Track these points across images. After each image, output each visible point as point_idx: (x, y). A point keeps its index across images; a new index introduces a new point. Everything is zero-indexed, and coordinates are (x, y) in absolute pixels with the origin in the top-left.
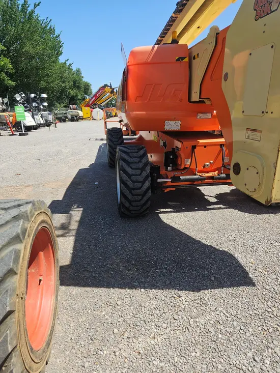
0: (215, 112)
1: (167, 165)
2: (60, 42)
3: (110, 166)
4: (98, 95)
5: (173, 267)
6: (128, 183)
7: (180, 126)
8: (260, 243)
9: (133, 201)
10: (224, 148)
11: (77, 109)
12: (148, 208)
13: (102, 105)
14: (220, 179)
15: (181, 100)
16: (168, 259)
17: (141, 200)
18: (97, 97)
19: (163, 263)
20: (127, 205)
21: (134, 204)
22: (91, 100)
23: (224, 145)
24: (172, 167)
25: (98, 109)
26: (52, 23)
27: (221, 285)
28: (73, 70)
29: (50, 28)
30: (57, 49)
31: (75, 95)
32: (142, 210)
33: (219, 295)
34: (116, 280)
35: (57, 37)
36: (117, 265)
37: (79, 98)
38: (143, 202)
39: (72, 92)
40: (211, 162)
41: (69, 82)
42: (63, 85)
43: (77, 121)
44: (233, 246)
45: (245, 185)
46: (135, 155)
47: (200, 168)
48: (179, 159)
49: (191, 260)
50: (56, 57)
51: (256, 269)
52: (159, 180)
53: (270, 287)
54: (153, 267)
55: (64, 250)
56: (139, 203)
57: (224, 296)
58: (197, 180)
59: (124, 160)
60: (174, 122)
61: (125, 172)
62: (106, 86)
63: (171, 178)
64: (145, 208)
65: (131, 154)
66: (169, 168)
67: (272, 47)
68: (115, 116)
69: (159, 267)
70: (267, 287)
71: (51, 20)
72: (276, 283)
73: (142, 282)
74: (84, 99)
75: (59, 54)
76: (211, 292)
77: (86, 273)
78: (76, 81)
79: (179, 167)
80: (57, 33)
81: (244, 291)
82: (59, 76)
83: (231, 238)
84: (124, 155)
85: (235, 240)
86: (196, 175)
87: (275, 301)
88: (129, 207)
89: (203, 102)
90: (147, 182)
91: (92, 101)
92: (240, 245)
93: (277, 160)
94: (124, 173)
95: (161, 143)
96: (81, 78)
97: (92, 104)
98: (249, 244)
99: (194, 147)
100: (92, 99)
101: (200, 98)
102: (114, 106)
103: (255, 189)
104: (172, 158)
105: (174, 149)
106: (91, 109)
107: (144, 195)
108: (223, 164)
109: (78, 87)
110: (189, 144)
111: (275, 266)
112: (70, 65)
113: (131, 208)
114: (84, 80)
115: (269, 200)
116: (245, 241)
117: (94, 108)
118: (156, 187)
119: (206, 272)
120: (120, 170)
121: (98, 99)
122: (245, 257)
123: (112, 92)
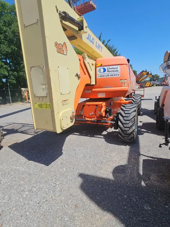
4: (138, 77)
62: (143, 71)
123: (147, 74)
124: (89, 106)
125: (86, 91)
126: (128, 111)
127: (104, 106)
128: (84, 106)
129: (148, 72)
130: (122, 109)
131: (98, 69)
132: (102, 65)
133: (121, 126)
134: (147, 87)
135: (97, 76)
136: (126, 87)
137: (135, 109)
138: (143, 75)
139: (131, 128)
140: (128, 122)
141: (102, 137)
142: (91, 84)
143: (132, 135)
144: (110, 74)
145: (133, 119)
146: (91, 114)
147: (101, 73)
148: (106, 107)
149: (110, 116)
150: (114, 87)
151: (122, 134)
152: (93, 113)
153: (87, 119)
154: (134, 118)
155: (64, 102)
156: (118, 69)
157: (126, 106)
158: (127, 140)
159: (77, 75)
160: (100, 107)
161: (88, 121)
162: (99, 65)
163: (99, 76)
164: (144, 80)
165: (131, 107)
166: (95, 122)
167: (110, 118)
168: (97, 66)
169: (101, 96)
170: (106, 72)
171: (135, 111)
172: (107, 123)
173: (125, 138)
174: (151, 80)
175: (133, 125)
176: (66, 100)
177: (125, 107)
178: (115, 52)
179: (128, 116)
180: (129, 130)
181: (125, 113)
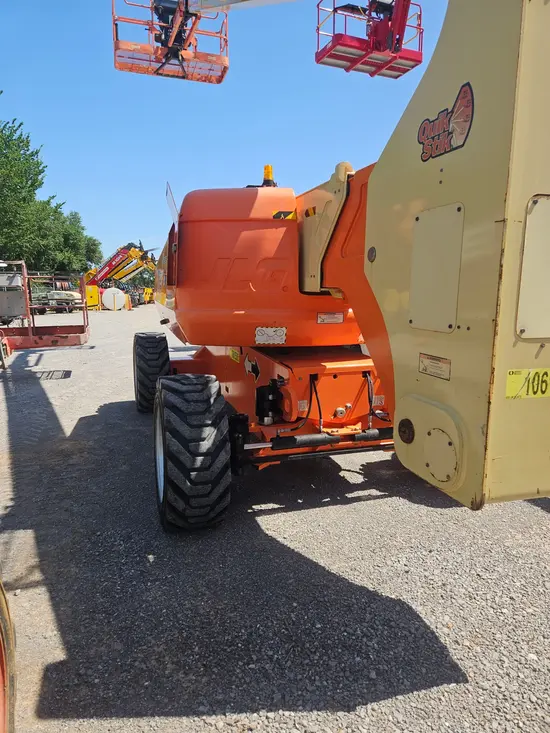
0: (350, 310)
1: (261, 414)
2: (38, 164)
3: (139, 410)
4: (114, 263)
5: (287, 652)
6: (182, 458)
7: (284, 338)
8: (456, 576)
9: (194, 497)
10: (370, 378)
11: (69, 290)
12: (225, 509)
13: (124, 280)
14: (366, 439)
15: (285, 289)
16: (275, 634)
17: (210, 493)
18: (113, 266)
19: (262, 643)
20: (180, 505)
21: (193, 502)
22: (100, 272)
23: (369, 372)
24: (273, 418)
25: (114, 289)
26: (24, 131)
27: (391, 692)
28: (65, 215)
29: (20, 138)
30: (32, 176)
31: (66, 261)
32: (212, 515)
33: (391, 718)
34: (158, 702)
35: (32, 154)
36: (157, 660)
37: (74, 267)
38: (214, 496)
39: (60, 256)
40: (349, 405)
41: (54, 237)
42: (42, 243)
43: (70, 312)
44: (406, 586)
45: (428, 465)
46: (196, 396)
47: (328, 417)
48: (287, 403)
49: (323, 629)
50: (29, 191)
51: (457, 642)
52: (247, 447)
53: (491, 683)
54: (241, 659)
55: (29, 631)
56: (204, 501)
57: (400, 719)
58: (323, 442)
59: (174, 408)
60: (274, 329)
61: (175, 433)
62: (131, 246)
63: (272, 440)
64: (218, 509)
65: (188, 396)
66: (266, 419)
67: (459, 209)
68: (149, 302)
69: (254, 657)
70: (486, 685)
71: (21, 124)
72: (501, 672)
73: (219, 702)
74: (86, 269)
75: (36, 185)
76: (373, 710)
77: (84, 691)
78: (70, 234)
79: (287, 419)
80: (32, 149)
81: (440, 699)
82: (34, 226)
83: (400, 567)
84: (174, 399)
85: (407, 572)
86: (320, 432)
87: (506, 719)
88: (184, 510)
89: (328, 293)
90: (223, 453)
91: (102, 273)
92: (419, 584)
93: (488, 421)
94: (174, 437)
95: (248, 366)
96: (79, 230)
97: (101, 279)
98: (437, 579)
99: (314, 378)
100: (102, 269)
101: (321, 287)
102: (148, 283)
103: (448, 476)
104: (271, 399)
105: (274, 381)
106: (100, 289)
107: (216, 482)
108: (371, 409)
109: (74, 248)
110: (303, 371)
111: (492, 630)
112: (59, 206)
113: (188, 512)
114: (85, 233)
115: (478, 500)
116: (427, 574)
117: (106, 288)
118: (241, 461)
119: (358, 659)
120: (164, 429)
121: (115, 271)
122: (433, 612)
124: (335, 377)
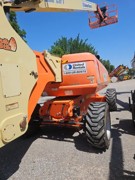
7: (47, 94)
25: (114, 77)
60: (44, 92)
91: (113, 73)
106: (111, 78)
123: (124, 68)
124: (56, 105)
125: (53, 89)
126: (96, 111)
127: (71, 105)
128: (50, 105)
129: (125, 67)
130: (90, 109)
131: (64, 65)
132: (67, 61)
133: (89, 129)
134: (125, 80)
135: (63, 74)
136: (94, 83)
137: (104, 108)
138: (121, 69)
139: (100, 132)
140: (96, 124)
141: (72, 140)
142: (56, 82)
143: (102, 141)
144: (76, 70)
145: (102, 121)
146: (58, 114)
147: (67, 69)
148: (74, 105)
149: (79, 116)
150: (81, 84)
151: (91, 138)
152: (60, 113)
153: (54, 119)
154: (103, 119)
155: (9, 107)
156: (85, 65)
157: (95, 104)
158: (97, 146)
159: (33, 73)
160: (67, 106)
161: (55, 122)
162: (64, 62)
163: (65, 73)
164: (122, 73)
165: (99, 107)
166: (62, 123)
167: (79, 118)
168: (62, 63)
169: (68, 93)
170: (72, 69)
171: (104, 111)
172: (75, 124)
173: (95, 143)
174: (128, 74)
175: (103, 128)
176: (14, 104)
177: (93, 105)
178: (93, 50)
179: (96, 117)
180: (98, 134)
181: (92, 113)
